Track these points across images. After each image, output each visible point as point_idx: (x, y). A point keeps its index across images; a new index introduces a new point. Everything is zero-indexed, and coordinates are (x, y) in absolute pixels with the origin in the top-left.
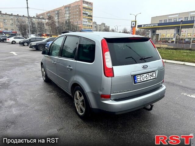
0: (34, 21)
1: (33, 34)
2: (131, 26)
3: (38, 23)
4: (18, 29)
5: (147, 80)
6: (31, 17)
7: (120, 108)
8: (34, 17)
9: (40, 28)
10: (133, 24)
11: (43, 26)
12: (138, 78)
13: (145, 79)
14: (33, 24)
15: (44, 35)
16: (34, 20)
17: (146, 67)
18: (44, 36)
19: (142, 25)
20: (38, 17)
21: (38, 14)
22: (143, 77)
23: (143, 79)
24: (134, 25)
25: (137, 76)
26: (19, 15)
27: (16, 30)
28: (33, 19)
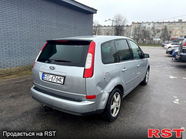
5: (52, 81)
12: (45, 76)
13: (50, 80)
17: (53, 68)
22: (49, 77)
23: (49, 79)
25: (45, 74)
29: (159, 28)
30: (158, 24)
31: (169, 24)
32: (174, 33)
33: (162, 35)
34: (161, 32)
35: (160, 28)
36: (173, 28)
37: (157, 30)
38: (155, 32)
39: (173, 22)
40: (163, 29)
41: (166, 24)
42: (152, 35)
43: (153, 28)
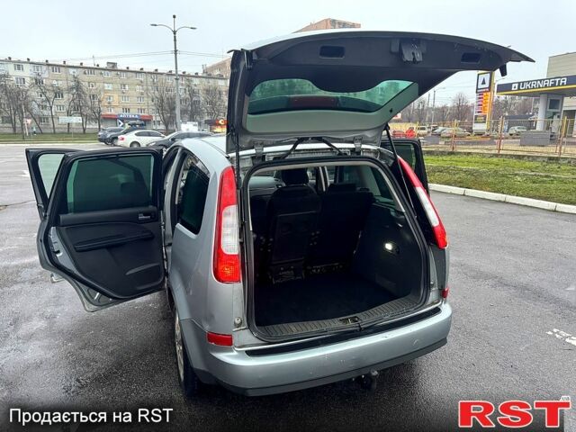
0: (195, 85)
1: (192, 119)
2: (477, 89)
3: (208, 91)
4: (154, 108)
6: (189, 76)
7: (260, 377)
8: (197, 74)
9: (211, 103)
10: (484, 83)
11: (219, 98)
14: (193, 93)
15: (220, 122)
16: (196, 81)
18: (220, 125)
19: (512, 84)
20: (208, 75)
21: (208, 66)
24: (487, 85)
26: (159, 71)
27: (150, 110)
28: (193, 79)
29: (54, 82)
30: (50, 68)
31: (85, 73)
32: (105, 103)
33: (72, 104)
34: (65, 96)
35: (60, 82)
36: (98, 84)
37: (51, 88)
38: (48, 94)
39: (93, 66)
40: (72, 88)
41: (75, 70)
42: (39, 105)
43: (38, 82)
